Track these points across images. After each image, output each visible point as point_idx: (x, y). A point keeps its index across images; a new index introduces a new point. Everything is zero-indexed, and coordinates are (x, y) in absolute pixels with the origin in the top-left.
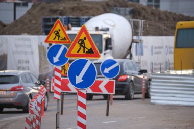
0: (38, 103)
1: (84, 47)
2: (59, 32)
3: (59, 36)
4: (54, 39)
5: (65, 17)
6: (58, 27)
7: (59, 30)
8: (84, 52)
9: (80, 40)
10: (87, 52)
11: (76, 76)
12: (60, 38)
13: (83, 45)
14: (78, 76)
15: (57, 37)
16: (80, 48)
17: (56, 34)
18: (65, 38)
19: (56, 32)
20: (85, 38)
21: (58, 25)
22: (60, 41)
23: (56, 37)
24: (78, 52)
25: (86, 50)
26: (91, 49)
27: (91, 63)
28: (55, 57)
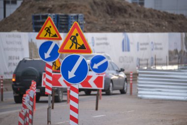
1: (76, 43)
3: (50, 33)
4: (45, 36)
5: (54, 14)
6: (49, 24)
7: (50, 27)
8: (76, 48)
9: (72, 36)
10: (79, 48)
12: (51, 35)
14: (70, 71)
15: (48, 34)
17: (47, 31)
18: (55, 34)
19: (47, 29)
21: (49, 22)
22: (50, 37)
24: (70, 48)
25: (78, 46)
26: (83, 45)
27: (83, 59)
28: (46, 53)
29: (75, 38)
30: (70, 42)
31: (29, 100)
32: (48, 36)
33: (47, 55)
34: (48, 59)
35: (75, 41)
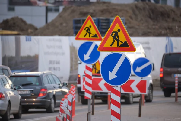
0: (68, 101)
2: (90, 28)
3: (90, 33)
4: (85, 36)
5: (95, 18)
7: (90, 27)
8: (118, 46)
10: (121, 46)
11: (110, 72)
12: (91, 35)
13: (117, 38)
14: (111, 72)
15: (88, 34)
16: (114, 42)
17: (87, 31)
18: (96, 34)
19: (87, 29)
20: (119, 31)
22: (90, 38)
23: (86, 34)
26: (126, 42)
27: (126, 58)
28: (86, 54)
29: (116, 34)
30: (111, 39)
31: (67, 104)
32: (87, 36)
33: (87, 57)
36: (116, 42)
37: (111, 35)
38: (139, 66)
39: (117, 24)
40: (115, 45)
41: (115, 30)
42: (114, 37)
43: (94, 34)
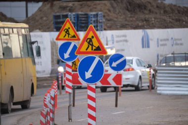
0: (51, 96)
1: (92, 45)
3: (69, 34)
4: (64, 37)
5: (74, 13)
6: (68, 26)
7: (69, 28)
8: (92, 50)
9: (88, 39)
10: (95, 50)
11: (86, 72)
12: (70, 36)
15: (67, 35)
17: (66, 32)
19: (66, 30)
20: (93, 37)
22: (69, 38)
23: (66, 35)
24: (87, 50)
25: (94, 48)
26: (98, 46)
27: (99, 60)
28: (66, 53)
29: (91, 40)
30: (86, 44)
31: (50, 99)
32: (67, 37)
33: (66, 56)
34: (68, 59)
35: (91, 43)
36: (90, 46)
37: (87, 41)
38: (115, 62)
39: (91, 32)
40: (90, 50)
41: (90, 36)
42: (89, 43)
43: (73, 35)
